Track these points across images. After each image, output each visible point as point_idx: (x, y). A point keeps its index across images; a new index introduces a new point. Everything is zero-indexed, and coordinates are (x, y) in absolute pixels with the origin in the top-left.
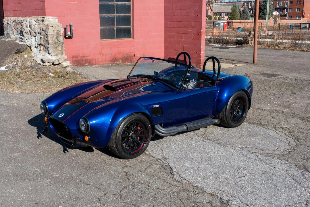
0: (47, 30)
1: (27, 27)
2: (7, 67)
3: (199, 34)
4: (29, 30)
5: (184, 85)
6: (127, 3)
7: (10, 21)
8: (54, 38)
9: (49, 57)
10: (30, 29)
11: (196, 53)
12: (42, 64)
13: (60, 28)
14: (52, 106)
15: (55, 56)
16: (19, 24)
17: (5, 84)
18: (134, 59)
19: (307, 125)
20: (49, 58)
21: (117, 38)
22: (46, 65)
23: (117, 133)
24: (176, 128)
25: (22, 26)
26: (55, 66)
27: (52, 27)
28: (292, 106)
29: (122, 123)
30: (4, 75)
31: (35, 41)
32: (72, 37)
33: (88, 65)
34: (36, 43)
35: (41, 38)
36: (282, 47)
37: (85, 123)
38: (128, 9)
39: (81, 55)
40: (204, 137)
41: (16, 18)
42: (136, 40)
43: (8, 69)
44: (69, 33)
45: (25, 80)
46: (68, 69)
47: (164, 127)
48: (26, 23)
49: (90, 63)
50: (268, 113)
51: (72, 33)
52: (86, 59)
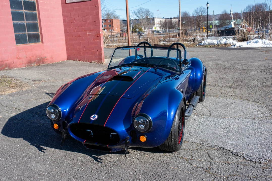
3: (99, 36)
6: (34, 12)
11: (97, 51)
18: (45, 61)
33: (8, 69)
40: (197, 114)
42: (45, 44)
49: (10, 67)
52: (5, 63)
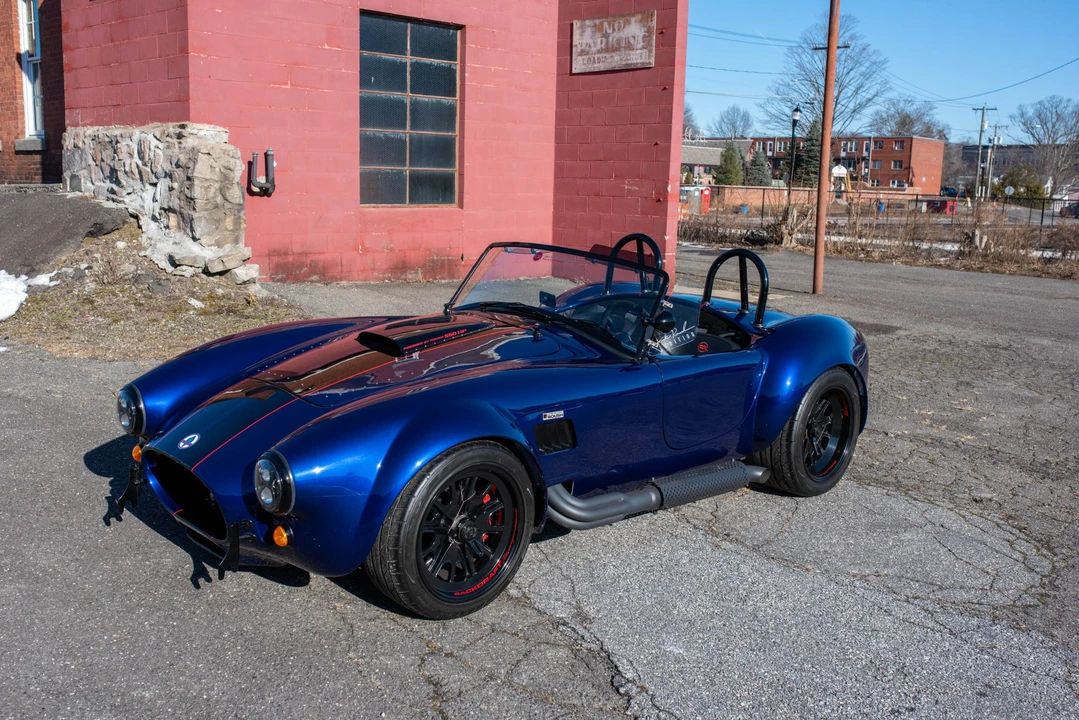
0: (191, 165)
1: (131, 155)
2: (58, 276)
3: (661, 200)
4: (138, 166)
5: (650, 342)
6: (446, 100)
7: (82, 137)
8: (213, 190)
9: (195, 248)
10: (140, 163)
12: (170, 269)
13: (232, 160)
14: (162, 403)
15: (213, 248)
16: (109, 146)
17: (41, 328)
18: (460, 267)
19: (1056, 493)
20: (193, 252)
21: (413, 200)
22: (183, 273)
23: (402, 518)
24: (621, 497)
25: (115, 152)
26: (211, 278)
27: (206, 156)
28: (979, 425)
29: (423, 477)
30: (43, 299)
31: (154, 200)
32: (270, 190)
33: (319, 282)
34: (157, 206)
35: (171, 189)
36: (876, 255)
37: (273, 477)
38: (447, 117)
39: (296, 248)
40: (718, 532)
41: (101, 131)
42: (468, 210)
43: (58, 282)
44: (262, 179)
45: (108, 317)
46: (254, 289)
47: (577, 494)
48: (130, 143)
49: (325, 274)
50: (907, 446)
51: (270, 178)
52: (312, 261)
